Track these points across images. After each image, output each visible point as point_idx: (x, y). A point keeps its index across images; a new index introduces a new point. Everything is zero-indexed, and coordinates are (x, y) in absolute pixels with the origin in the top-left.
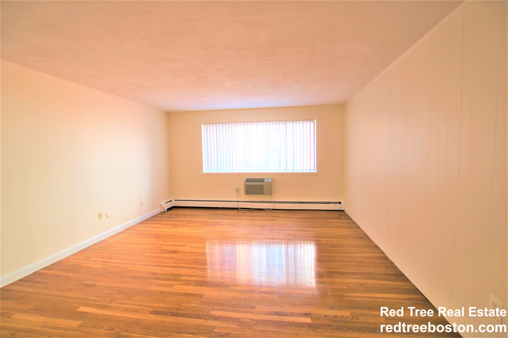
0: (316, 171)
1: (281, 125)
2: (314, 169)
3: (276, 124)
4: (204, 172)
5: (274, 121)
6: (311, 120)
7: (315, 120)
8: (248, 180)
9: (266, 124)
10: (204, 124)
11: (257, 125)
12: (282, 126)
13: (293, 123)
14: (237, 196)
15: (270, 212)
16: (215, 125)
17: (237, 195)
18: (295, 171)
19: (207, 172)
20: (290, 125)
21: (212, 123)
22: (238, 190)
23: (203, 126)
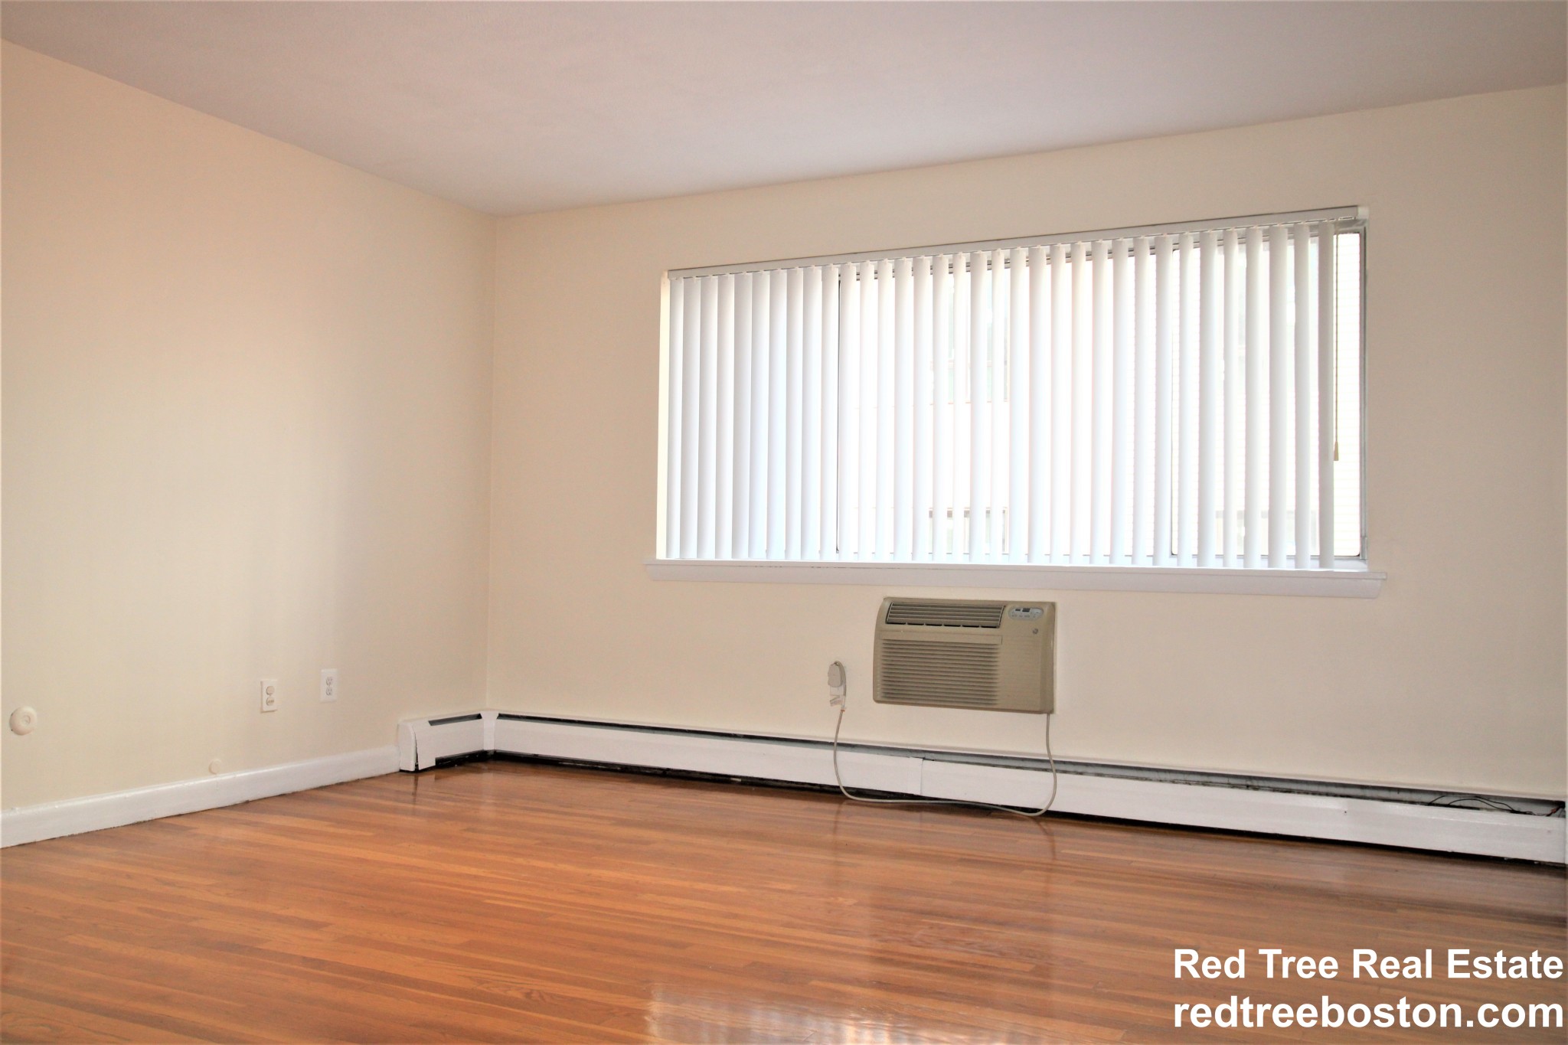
8: (898, 612)
10: (673, 272)
14: (838, 707)
15: (1032, 825)
16: (731, 279)
17: (833, 702)
22: (839, 673)
23: (667, 287)
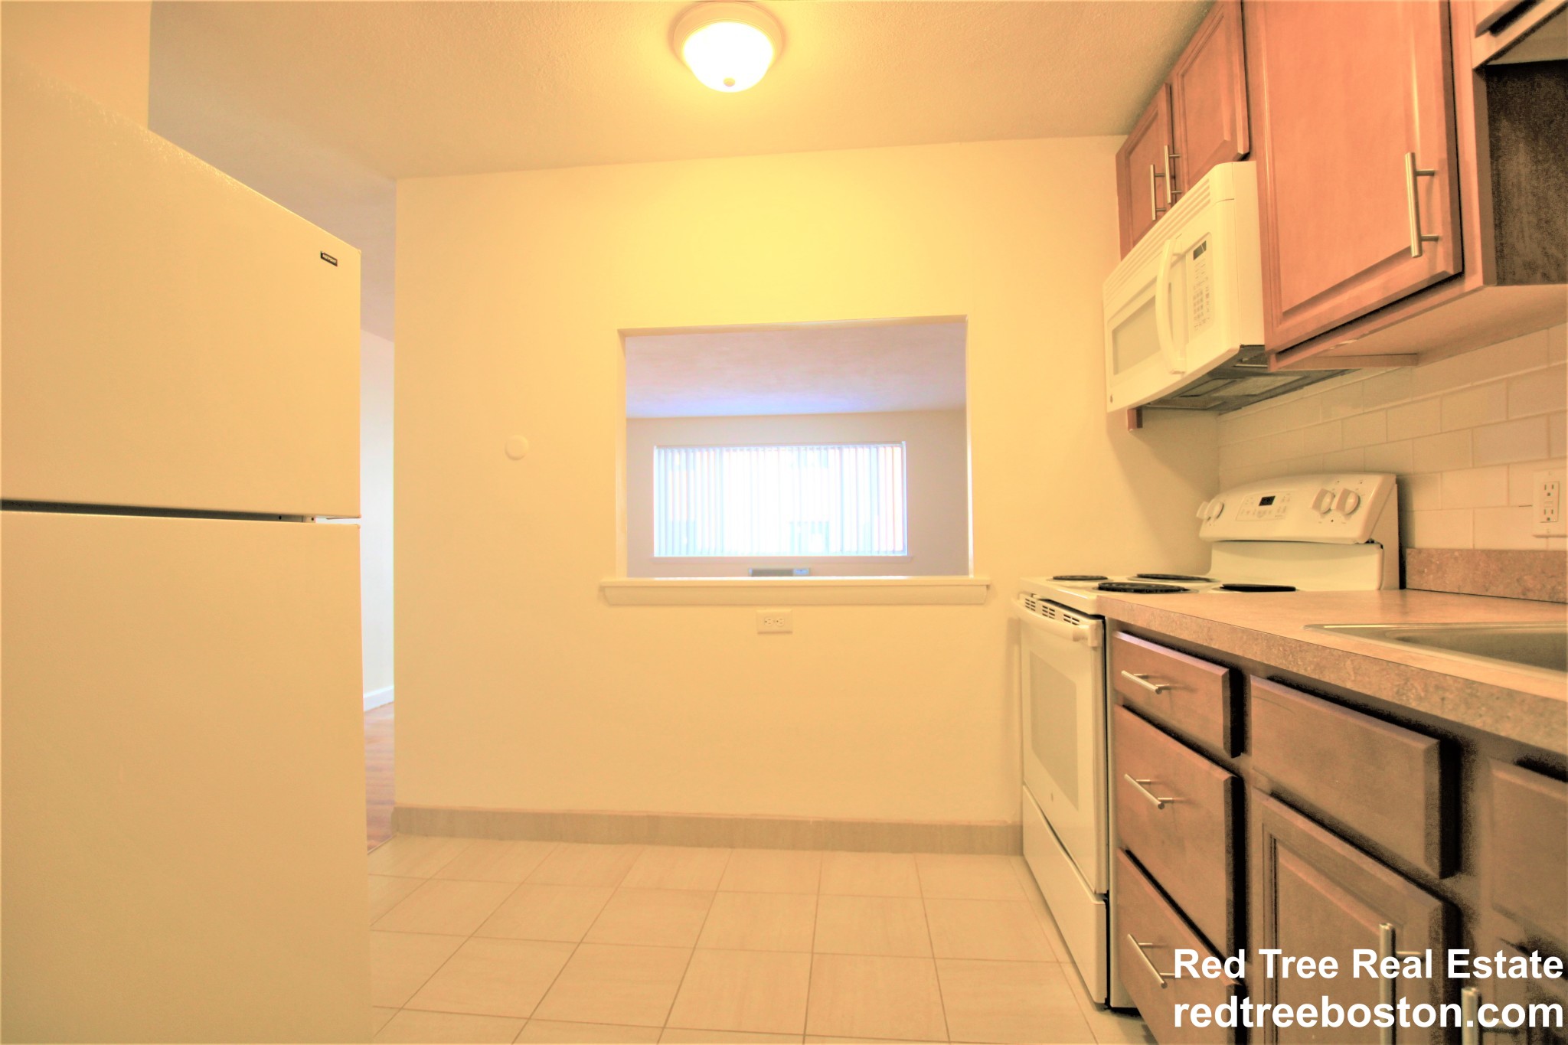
0: (906, 554)
1: (831, 452)
2: (903, 551)
3: (819, 449)
4: (656, 554)
5: (815, 444)
6: (894, 442)
7: (904, 443)
8: (756, 573)
9: (799, 450)
10: (659, 447)
11: (778, 450)
12: (833, 453)
13: (870, 448)
18: (846, 554)
19: (663, 555)
20: (849, 452)
21: (679, 446)
23: (656, 452)
